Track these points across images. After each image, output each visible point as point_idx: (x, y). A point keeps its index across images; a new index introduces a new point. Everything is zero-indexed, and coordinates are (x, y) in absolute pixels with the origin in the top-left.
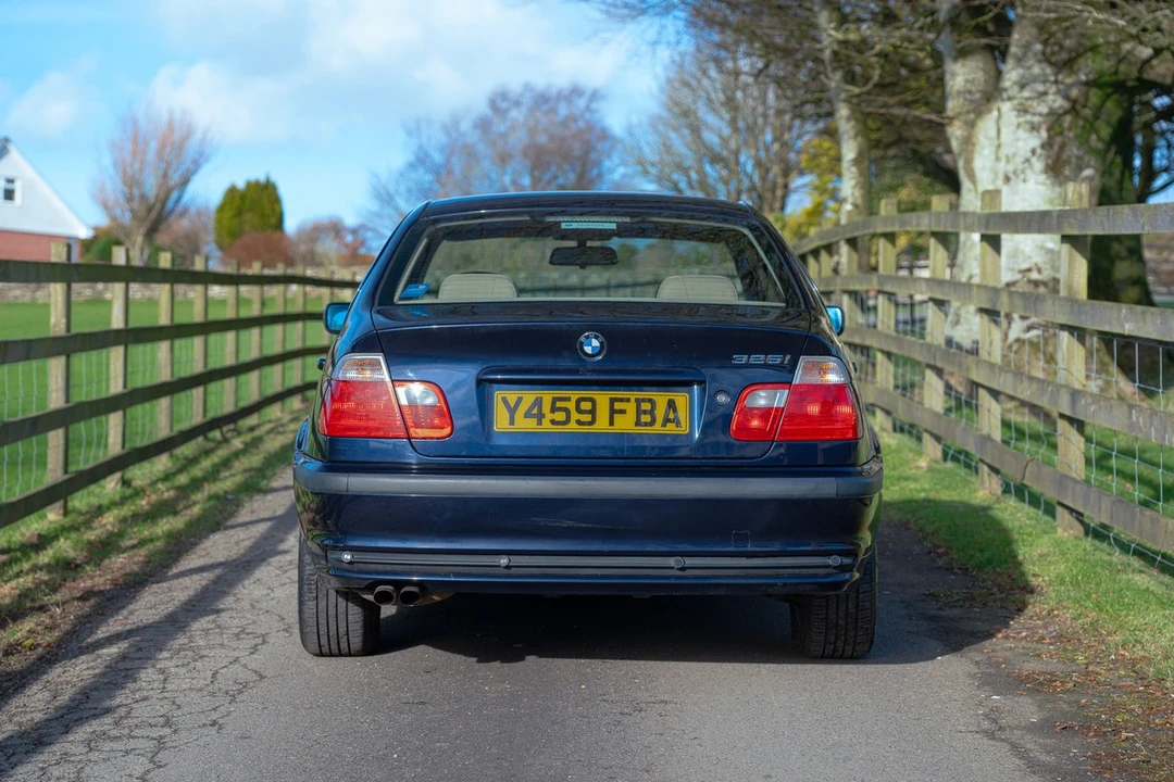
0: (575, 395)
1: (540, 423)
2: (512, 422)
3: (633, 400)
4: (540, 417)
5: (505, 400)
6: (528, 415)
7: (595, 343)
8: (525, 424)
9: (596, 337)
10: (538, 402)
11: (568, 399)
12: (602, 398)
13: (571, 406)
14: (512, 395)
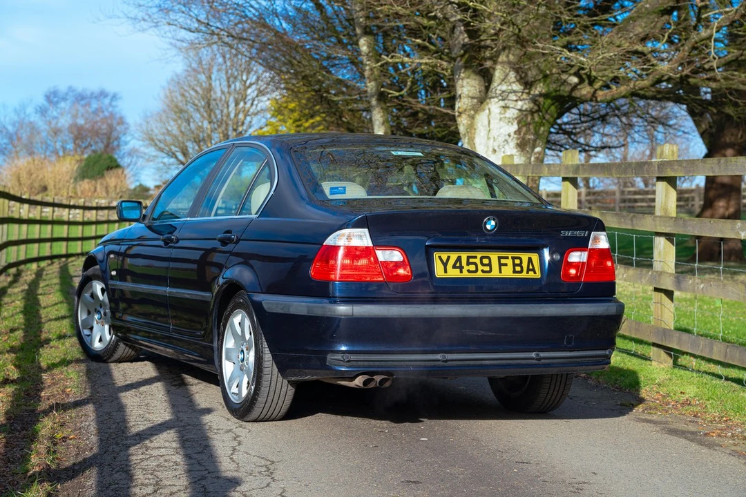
0: (479, 255)
1: (461, 272)
2: (446, 272)
3: (510, 258)
4: (461, 268)
5: (440, 258)
6: (454, 267)
7: (493, 223)
8: (453, 273)
9: (494, 220)
10: (459, 259)
11: (476, 257)
12: (494, 256)
13: (477, 261)
14: (444, 256)
